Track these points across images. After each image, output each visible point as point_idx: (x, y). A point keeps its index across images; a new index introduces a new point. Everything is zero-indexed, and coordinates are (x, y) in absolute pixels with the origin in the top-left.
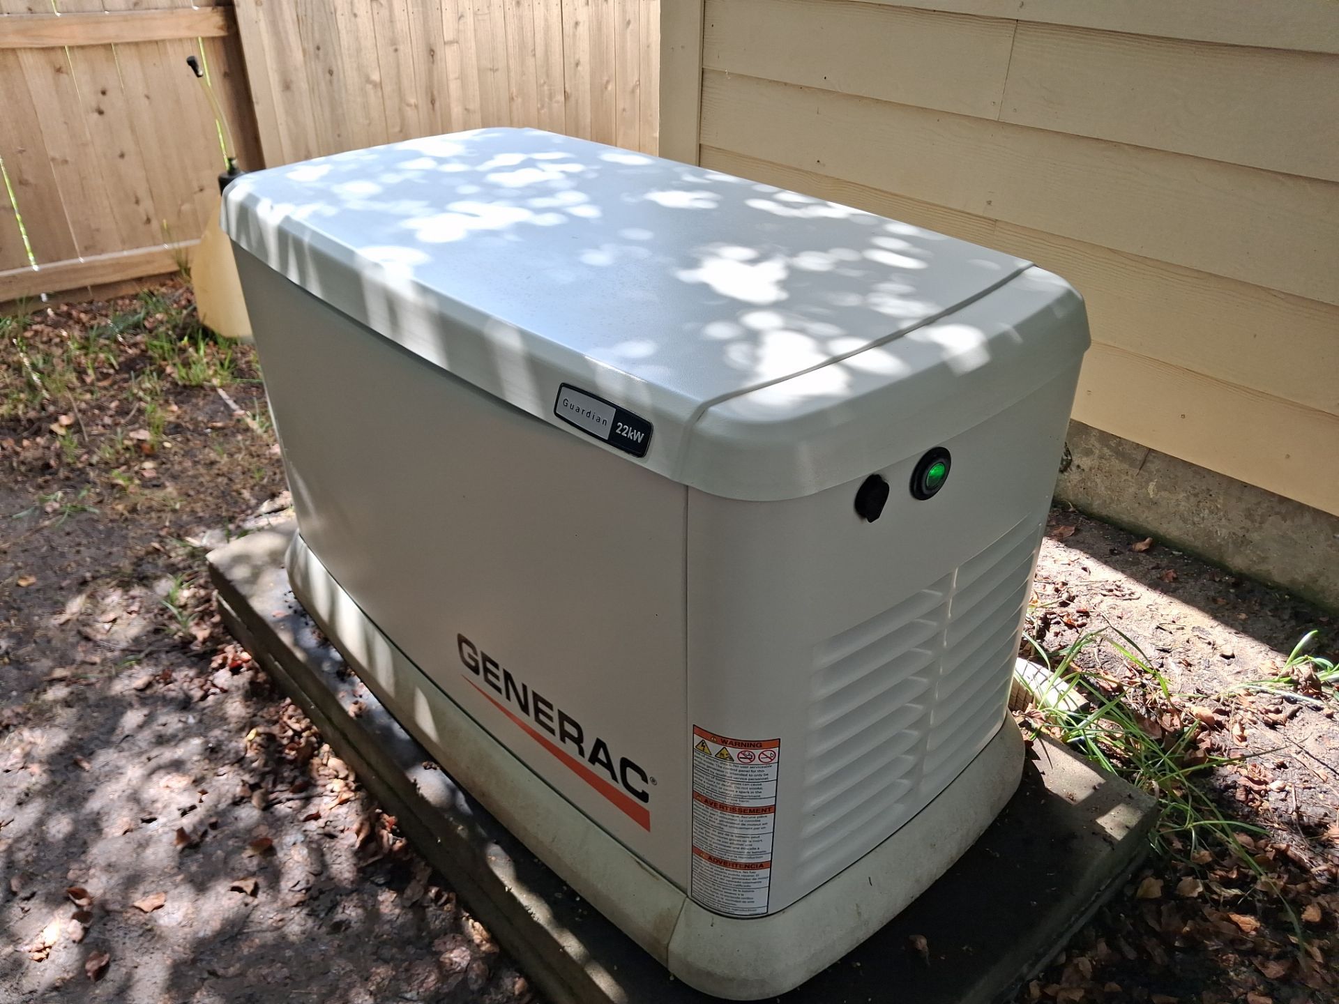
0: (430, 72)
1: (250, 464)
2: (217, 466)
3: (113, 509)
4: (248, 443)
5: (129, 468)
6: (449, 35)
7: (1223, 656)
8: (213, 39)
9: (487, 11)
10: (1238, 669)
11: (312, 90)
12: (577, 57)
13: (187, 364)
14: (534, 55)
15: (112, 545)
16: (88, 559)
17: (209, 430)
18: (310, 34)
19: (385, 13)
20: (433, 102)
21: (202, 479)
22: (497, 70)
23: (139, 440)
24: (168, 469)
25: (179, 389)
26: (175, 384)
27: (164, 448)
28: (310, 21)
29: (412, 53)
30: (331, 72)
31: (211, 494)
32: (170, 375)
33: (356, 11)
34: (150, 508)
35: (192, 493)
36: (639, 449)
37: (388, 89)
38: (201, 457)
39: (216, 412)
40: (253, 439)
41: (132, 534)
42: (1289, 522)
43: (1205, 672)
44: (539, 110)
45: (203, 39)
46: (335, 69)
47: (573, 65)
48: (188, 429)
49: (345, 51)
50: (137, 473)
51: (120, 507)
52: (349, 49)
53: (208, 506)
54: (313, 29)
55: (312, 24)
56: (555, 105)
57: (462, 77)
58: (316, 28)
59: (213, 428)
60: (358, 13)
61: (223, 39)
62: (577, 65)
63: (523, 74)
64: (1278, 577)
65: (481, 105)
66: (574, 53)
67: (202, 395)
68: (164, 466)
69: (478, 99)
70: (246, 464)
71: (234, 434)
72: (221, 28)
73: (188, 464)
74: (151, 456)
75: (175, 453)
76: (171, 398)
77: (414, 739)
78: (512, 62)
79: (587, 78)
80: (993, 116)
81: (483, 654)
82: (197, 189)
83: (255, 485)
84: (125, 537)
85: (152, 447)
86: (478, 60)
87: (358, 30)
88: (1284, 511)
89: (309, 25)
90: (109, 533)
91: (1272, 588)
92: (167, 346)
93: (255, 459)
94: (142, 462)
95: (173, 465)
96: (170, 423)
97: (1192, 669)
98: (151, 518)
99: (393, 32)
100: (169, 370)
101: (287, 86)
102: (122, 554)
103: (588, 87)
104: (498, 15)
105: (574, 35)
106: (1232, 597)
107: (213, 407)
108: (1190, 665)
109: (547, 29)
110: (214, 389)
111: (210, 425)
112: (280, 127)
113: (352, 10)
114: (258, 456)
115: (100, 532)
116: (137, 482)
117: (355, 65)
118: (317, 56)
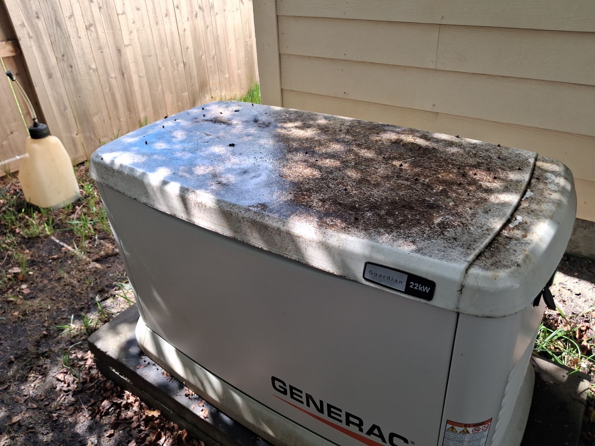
0: (120, 61)
1: (80, 276)
2: (63, 280)
3: (12, 315)
4: (75, 264)
5: (14, 290)
6: (126, 42)
7: (576, 294)
8: (8, 57)
9: (143, 29)
10: (585, 300)
11: (63, 77)
12: (187, 45)
13: (27, 226)
14: (167, 47)
15: (19, 336)
16: (8, 348)
17: (51, 261)
18: (59, 50)
19: (94, 35)
20: (123, 75)
21: (56, 289)
22: (151, 56)
23: (15, 273)
24: (35, 287)
25: (27, 241)
26: (23, 237)
27: (30, 275)
28: (57, 43)
29: (110, 53)
30: (71, 67)
31: (65, 297)
32: (19, 233)
33: (80, 36)
34: (34, 311)
35: (54, 298)
36: (429, 296)
37: (101, 71)
38: (52, 276)
39: (51, 250)
40: (77, 261)
41: (28, 328)
42: (587, 230)
43: (572, 303)
44: (172, 72)
45: (3, 58)
46: (73, 65)
47: (185, 49)
48: (39, 262)
49: (77, 56)
50: (19, 292)
51: (16, 313)
52: (79, 54)
53: (66, 304)
54: (59, 47)
55: (59, 45)
56: (180, 69)
57: (136, 62)
58: (61, 46)
59: (54, 259)
60: (81, 36)
61: (13, 57)
62: (187, 48)
63: (163, 56)
64: (584, 253)
65: (146, 73)
66: (185, 44)
67: (40, 241)
68: (33, 285)
69: (144, 70)
70: (78, 276)
71: (65, 261)
72: (12, 52)
73: (46, 282)
74: (24, 281)
75: (37, 277)
76: (24, 246)
77: (235, 422)
78: (157, 51)
79: (193, 55)
80: (432, 66)
81: (290, 386)
82: (9, 133)
83: (87, 288)
84: (25, 330)
85: (24, 276)
86: (142, 52)
87: (82, 45)
88: (584, 226)
89: (58, 45)
90: (15, 330)
91: (583, 259)
92: (13, 218)
93: (82, 273)
94: (20, 285)
95: (37, 284)
96: (28, 260)
97: (566, 303)
98: (36, 317)
99: (99, 43)
100: (17, 230)
101: (50, 76)
102: (26, 341)
103: (193, 58)
104: (148, 30)
105: (184, 35)
106: (568, 265)
107: (49, 247)
108: (564, 301)
109: (172, 34)
110: (47, 236)
111: (50, 257)
112: (49, 97)
113: (78, 35)
114: (83, 271)
115: (10, 330)
116: (21, 297)
117: (83, 62)
118: (63, 60)
